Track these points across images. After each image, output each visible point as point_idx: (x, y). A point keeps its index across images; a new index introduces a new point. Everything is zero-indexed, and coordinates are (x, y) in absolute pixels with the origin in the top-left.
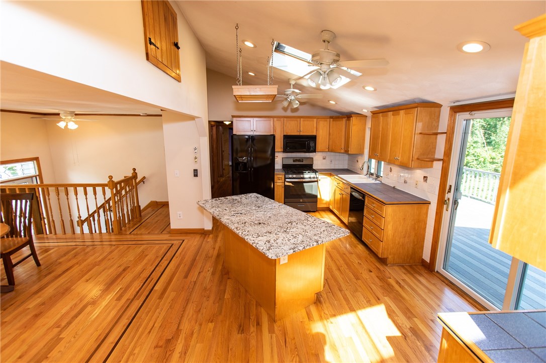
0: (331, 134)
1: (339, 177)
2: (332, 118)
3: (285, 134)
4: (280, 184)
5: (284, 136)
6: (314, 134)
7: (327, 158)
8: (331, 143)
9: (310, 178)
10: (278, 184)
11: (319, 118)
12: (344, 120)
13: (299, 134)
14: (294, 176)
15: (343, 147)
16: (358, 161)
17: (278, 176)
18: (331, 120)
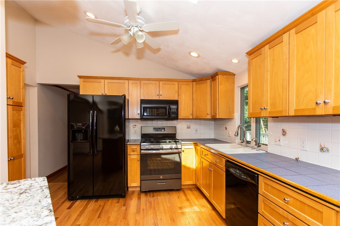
0: (195, 99)
1: (206, 146)
2: (195, 81)
3: (142, 98)
4: (135, 157)
5: (141, 100)
6: (176, 99)
7: (192, 127)
8: (195, 109)
9: (171, 149)
10: (132, 157)
11: (180, 81)
12: (209, 81)
13: (158, 99)
14: (152, 147)
15: (209, 112)
16: (226, 129)
17: (133, 147)
18: (194, 83)
